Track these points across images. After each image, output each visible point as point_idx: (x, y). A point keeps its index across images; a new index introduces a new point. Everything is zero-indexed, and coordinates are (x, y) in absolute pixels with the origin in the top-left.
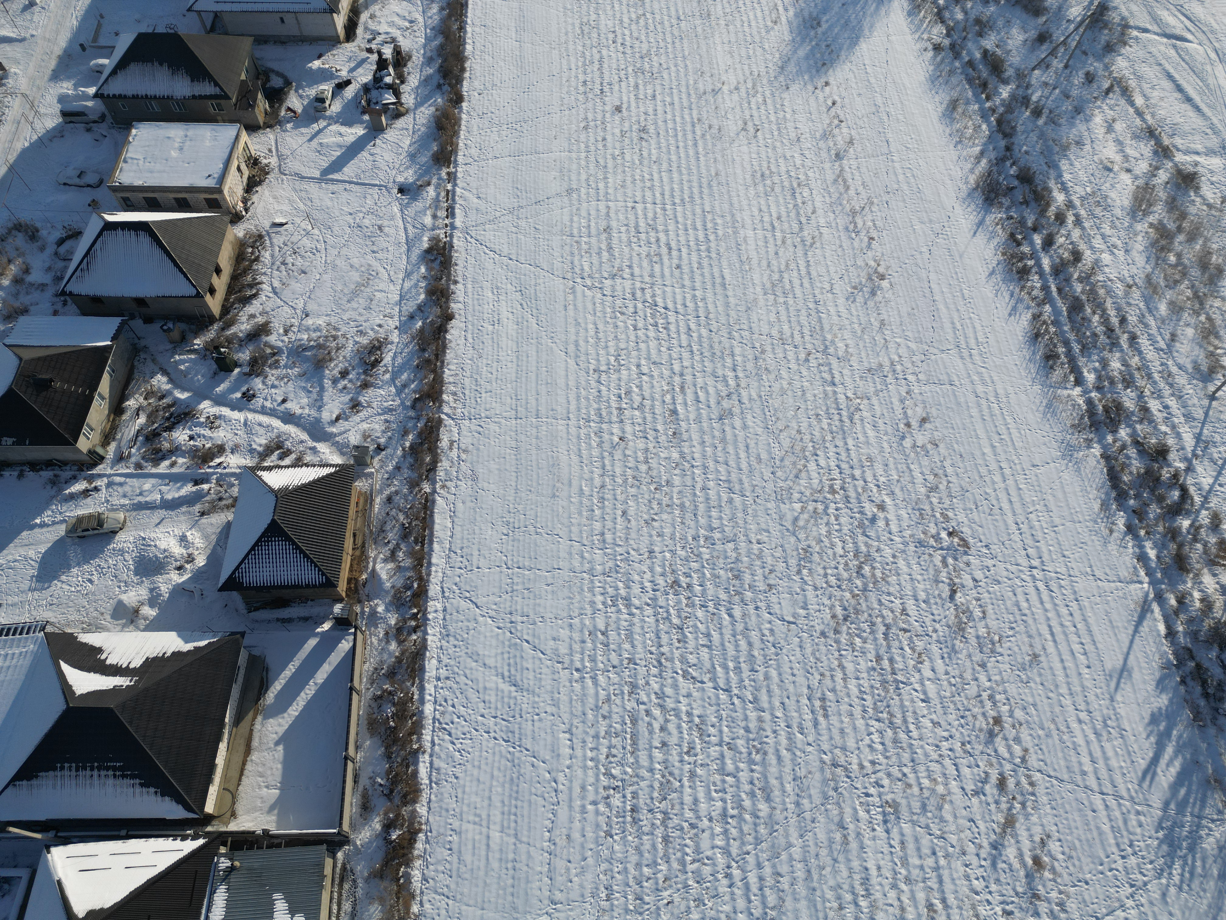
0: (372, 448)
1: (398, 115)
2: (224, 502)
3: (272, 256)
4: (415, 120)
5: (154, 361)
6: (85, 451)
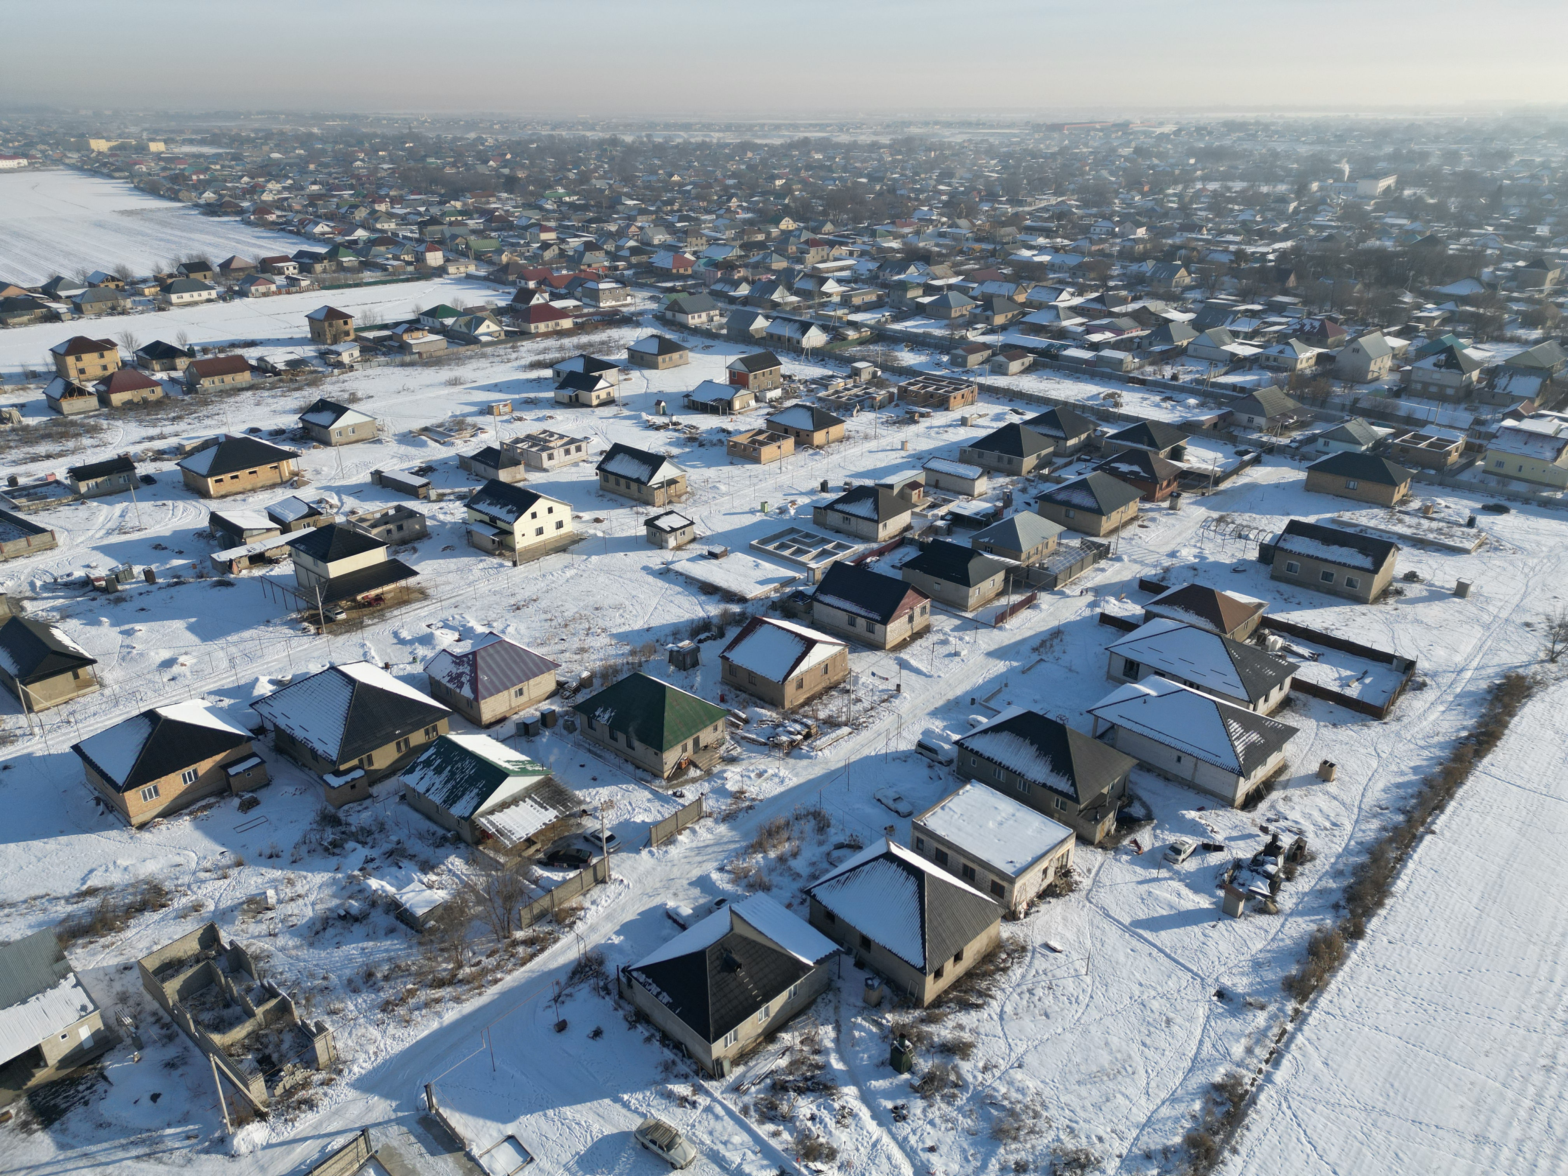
1: (1262, 910)
3: (1023, 976)
4: (1283, 926)
5: (836, 1008)
6: (714, 1056)
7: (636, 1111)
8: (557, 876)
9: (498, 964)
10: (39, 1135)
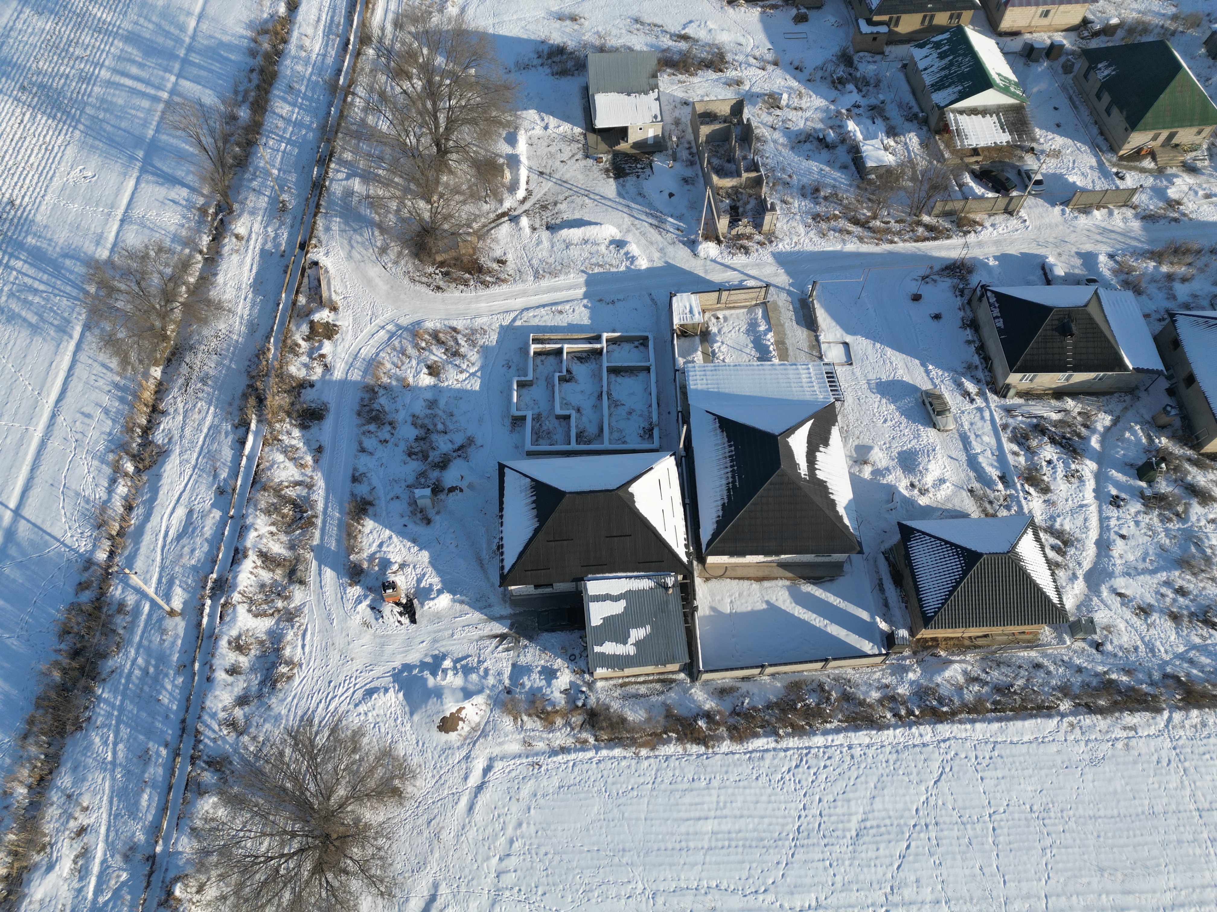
0: (1096, 637)
2: (988, 506)
5: (1126, 409)
6: (1008, 381)
7: (932, 379)
8: (979, 190)
9: (900, 231)
10: (612, 181)
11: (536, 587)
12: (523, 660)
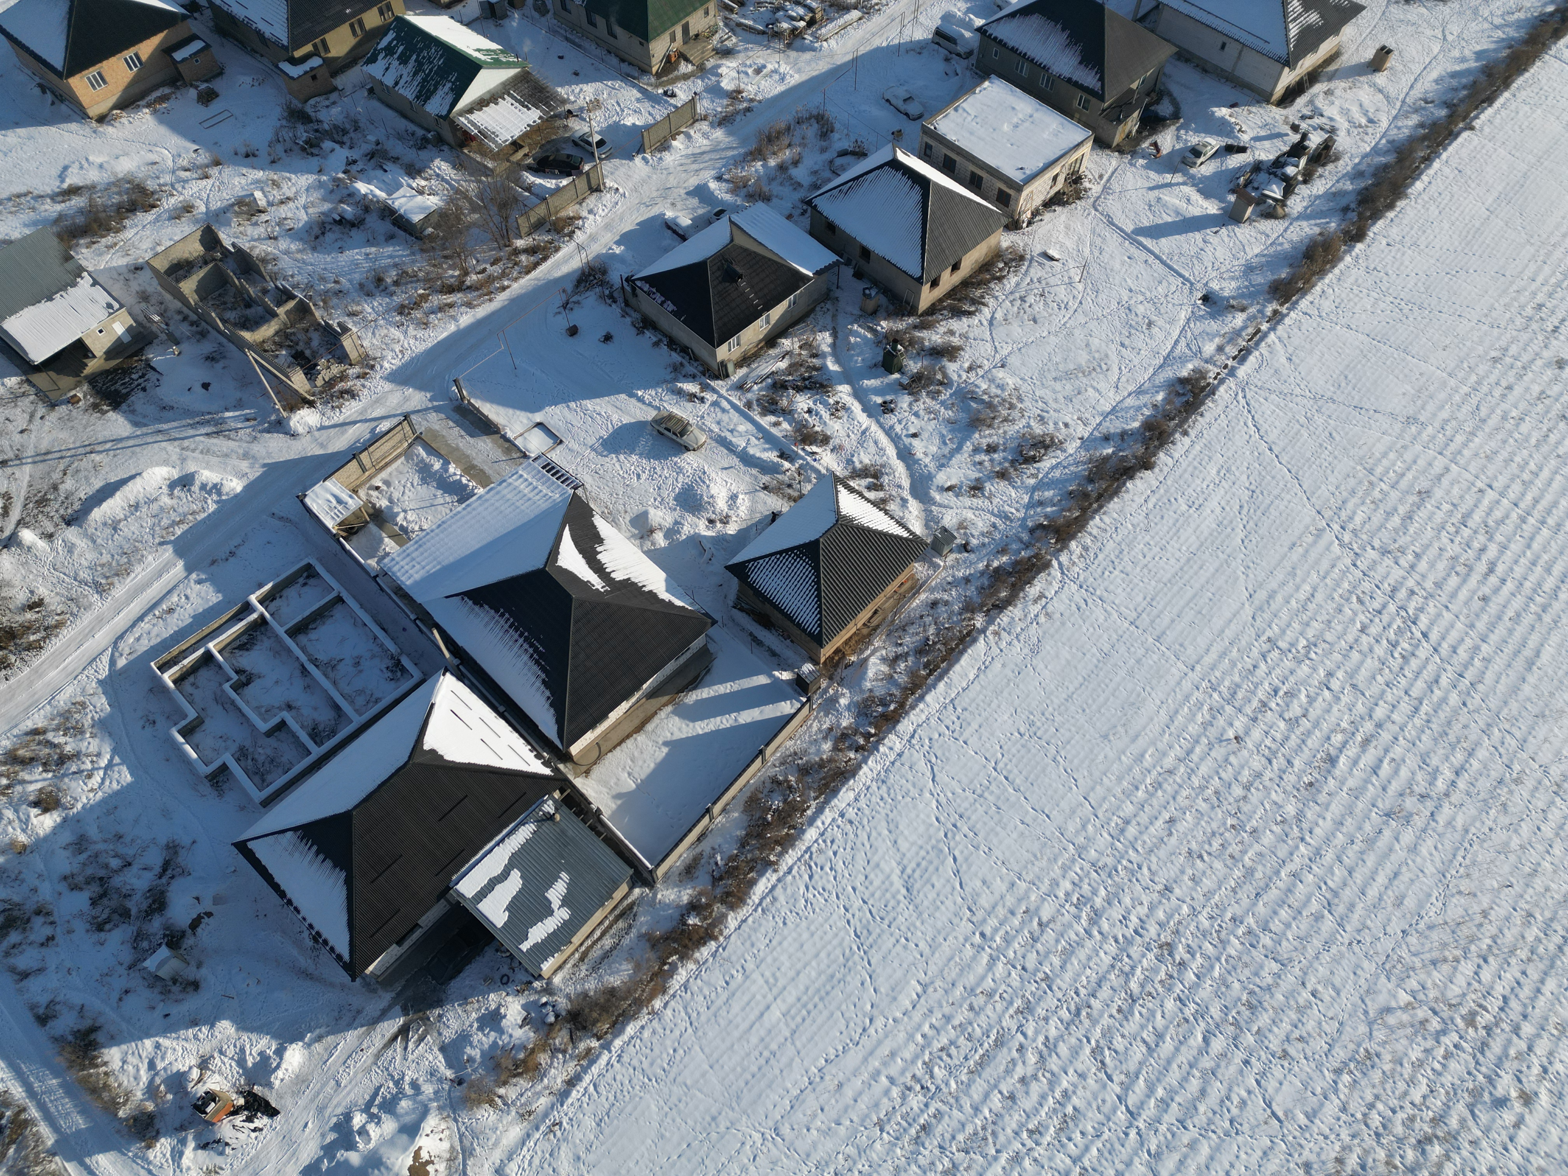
0: (959, 541)
1: (1270, 215)
2: (790, 491)
3: (1018, 284)
4: (1285, 230)
5: (834, 316)
6: (719, 359)
7: (650, 404)
8: (550, 184)
9: (503, 272)
10: (111, 414)
11: (399, 943)
12: (449, 1034)
